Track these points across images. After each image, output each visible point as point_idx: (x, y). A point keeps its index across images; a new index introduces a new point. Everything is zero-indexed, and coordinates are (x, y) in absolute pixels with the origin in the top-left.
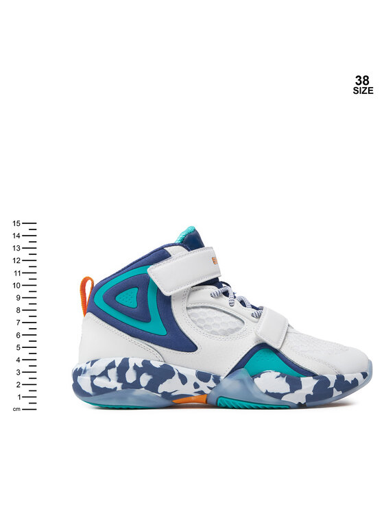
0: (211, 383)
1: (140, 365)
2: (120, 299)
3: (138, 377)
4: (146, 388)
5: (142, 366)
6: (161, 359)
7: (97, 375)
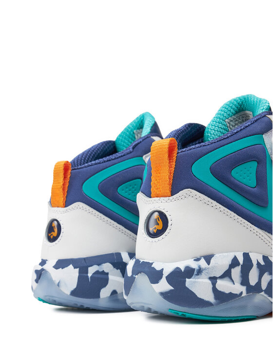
1: (262, 262)
3: (260, 278)
4: (265, 292)
5: (264, 264)
7: (218, 276)
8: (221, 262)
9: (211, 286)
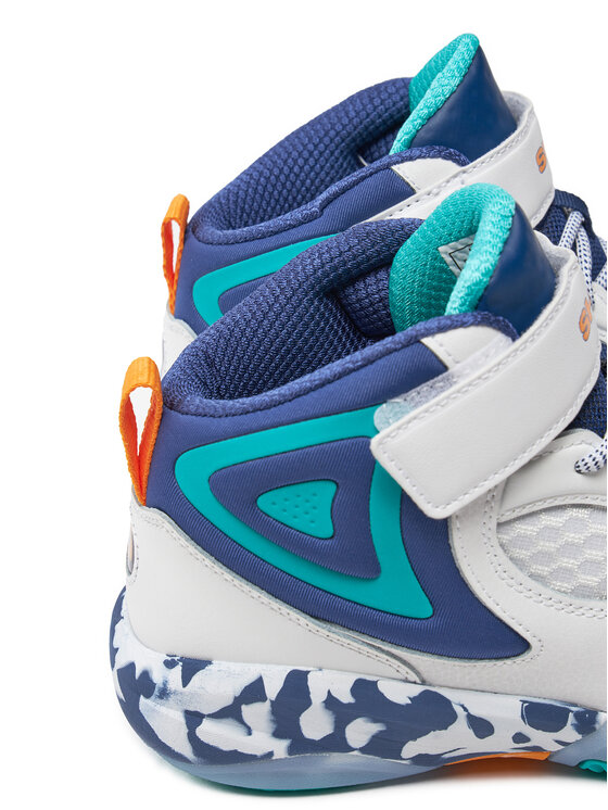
0: (569, 733)
1: (346, 697)
2: (273, 504)
3: (340, 726)
4: (363, 750)
5: (352, 700)
6: (412, 677)
7: (205, 713)
8: (214, 687)
9: (185, 730)
